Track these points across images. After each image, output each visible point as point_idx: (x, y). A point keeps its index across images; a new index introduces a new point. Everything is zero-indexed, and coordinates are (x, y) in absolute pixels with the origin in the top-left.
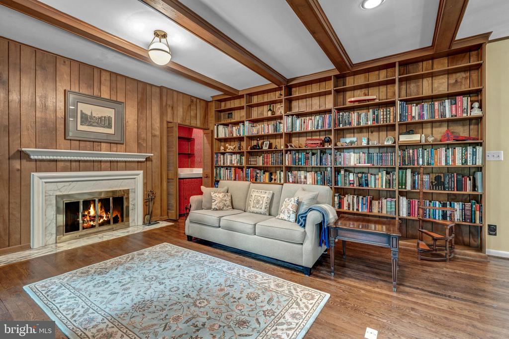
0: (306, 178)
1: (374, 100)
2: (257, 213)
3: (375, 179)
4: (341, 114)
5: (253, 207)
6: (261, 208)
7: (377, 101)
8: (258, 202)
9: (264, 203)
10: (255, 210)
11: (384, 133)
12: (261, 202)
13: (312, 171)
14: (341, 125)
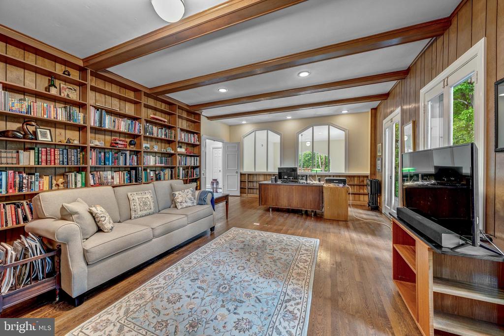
0: (113, 178)
1: (164, 122)
2: (146, 215)
3: (164, 174)
4: (148, 124)
5: (140, 211)
6: (151, 209)
7: (166, 123)
8: (145, 204)
9: (151, 202)
10: (144, 212)
11: (163, 144)
12: (149, 203)
13: (119, 171)
14: (148, 134)
